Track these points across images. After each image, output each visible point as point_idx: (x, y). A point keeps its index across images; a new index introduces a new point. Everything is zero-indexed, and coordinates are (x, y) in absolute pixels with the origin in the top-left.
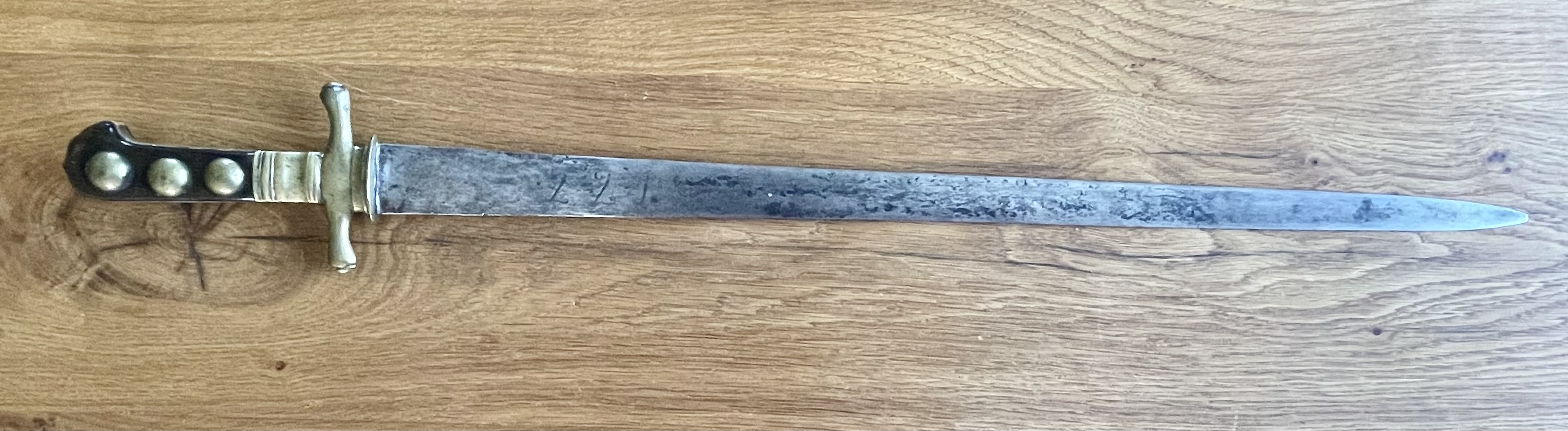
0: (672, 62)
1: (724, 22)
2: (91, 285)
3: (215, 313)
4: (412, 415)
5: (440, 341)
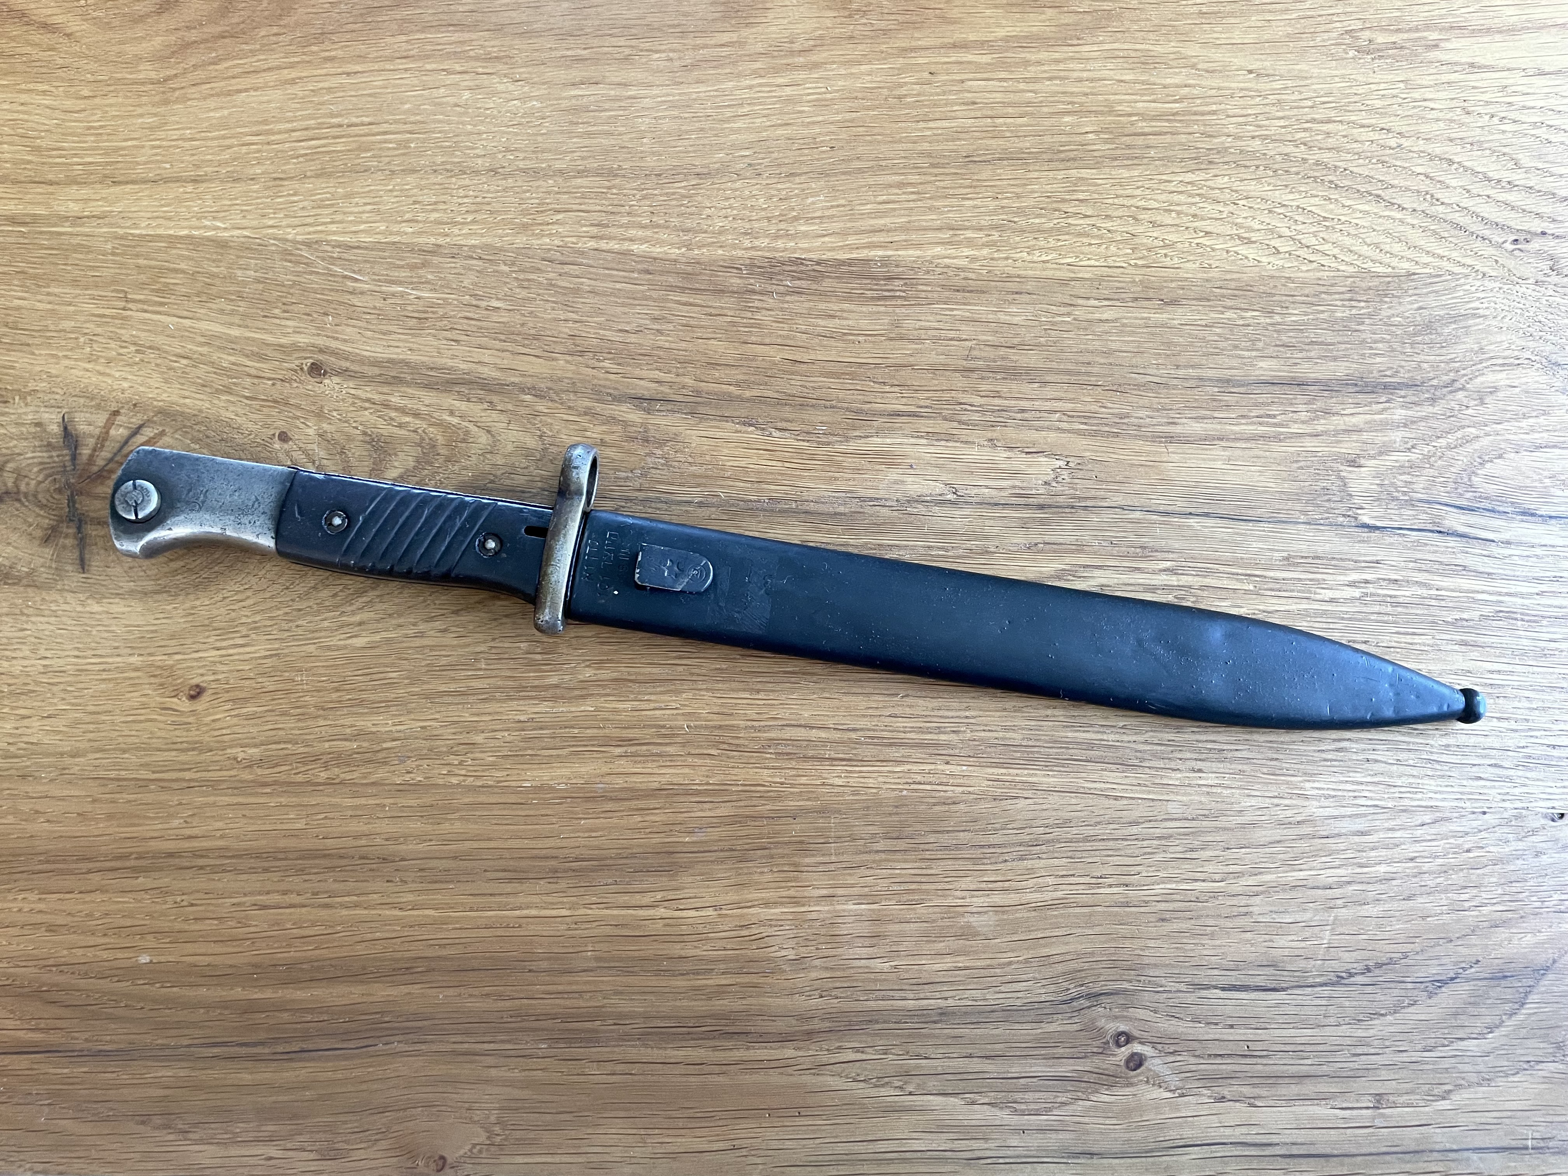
0: (826, 239)
1: (900, 185)
3: (96, 608)
4: (408, 772)
5: (461, 651)
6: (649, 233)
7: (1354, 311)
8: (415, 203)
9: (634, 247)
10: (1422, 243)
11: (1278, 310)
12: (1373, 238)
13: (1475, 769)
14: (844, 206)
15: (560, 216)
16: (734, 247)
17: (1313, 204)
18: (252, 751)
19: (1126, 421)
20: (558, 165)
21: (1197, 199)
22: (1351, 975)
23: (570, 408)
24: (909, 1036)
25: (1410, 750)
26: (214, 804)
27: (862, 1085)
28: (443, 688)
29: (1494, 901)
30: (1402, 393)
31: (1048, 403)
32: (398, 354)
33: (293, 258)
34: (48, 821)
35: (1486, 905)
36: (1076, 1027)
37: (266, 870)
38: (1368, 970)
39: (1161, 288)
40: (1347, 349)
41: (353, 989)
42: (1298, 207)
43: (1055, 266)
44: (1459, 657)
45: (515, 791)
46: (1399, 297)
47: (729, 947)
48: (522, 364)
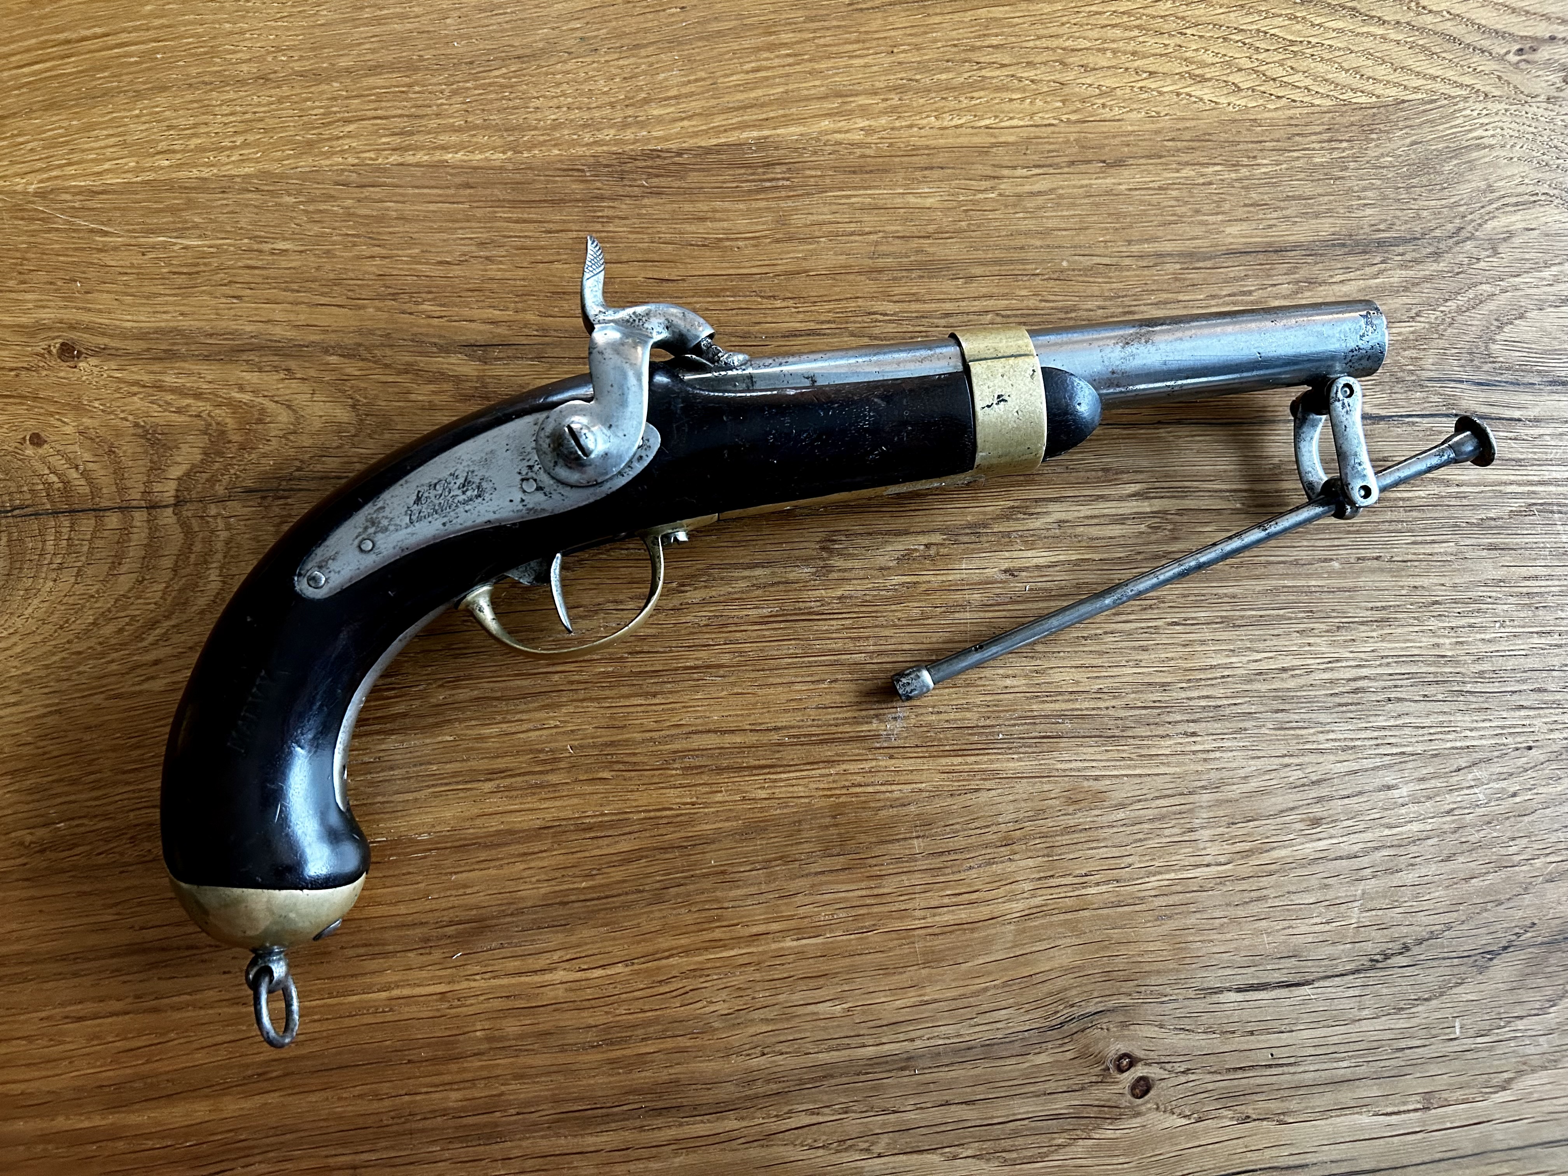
6: (465, 137)
7: (1335, 155)
8: (170, 127)
10: (1410, 62)
11: (1245, 161)
12: (1352, 61)
13: (1515, 697)
14: (704, 79)
15: (351, 127)
16: (573, 144)
17: (1275, 26)
19: (1073, 315)
20: (343, 63)
21: (1136, 32)
22: (1387, 957)
23: (387, 366)
24: (873, 1088)
25: (1437, 682)
27: (821, 1152)
29: (1548, 851)
30: (1400, 249)
31: (976, 303)
32: (167, 321)
33: (25, 215)
35: (1538, 857)
36: (1070, 1055)
37: (75, 975)
38: (1406, 948)
39: (1103, 147)
40: (1330, 202)
41: (196, 1106)
42: (1258, 31)
43: (970, 131)
44: (1488, 564)
46: (1387, 132)
47: (646, 1008)
48: (323, 318)
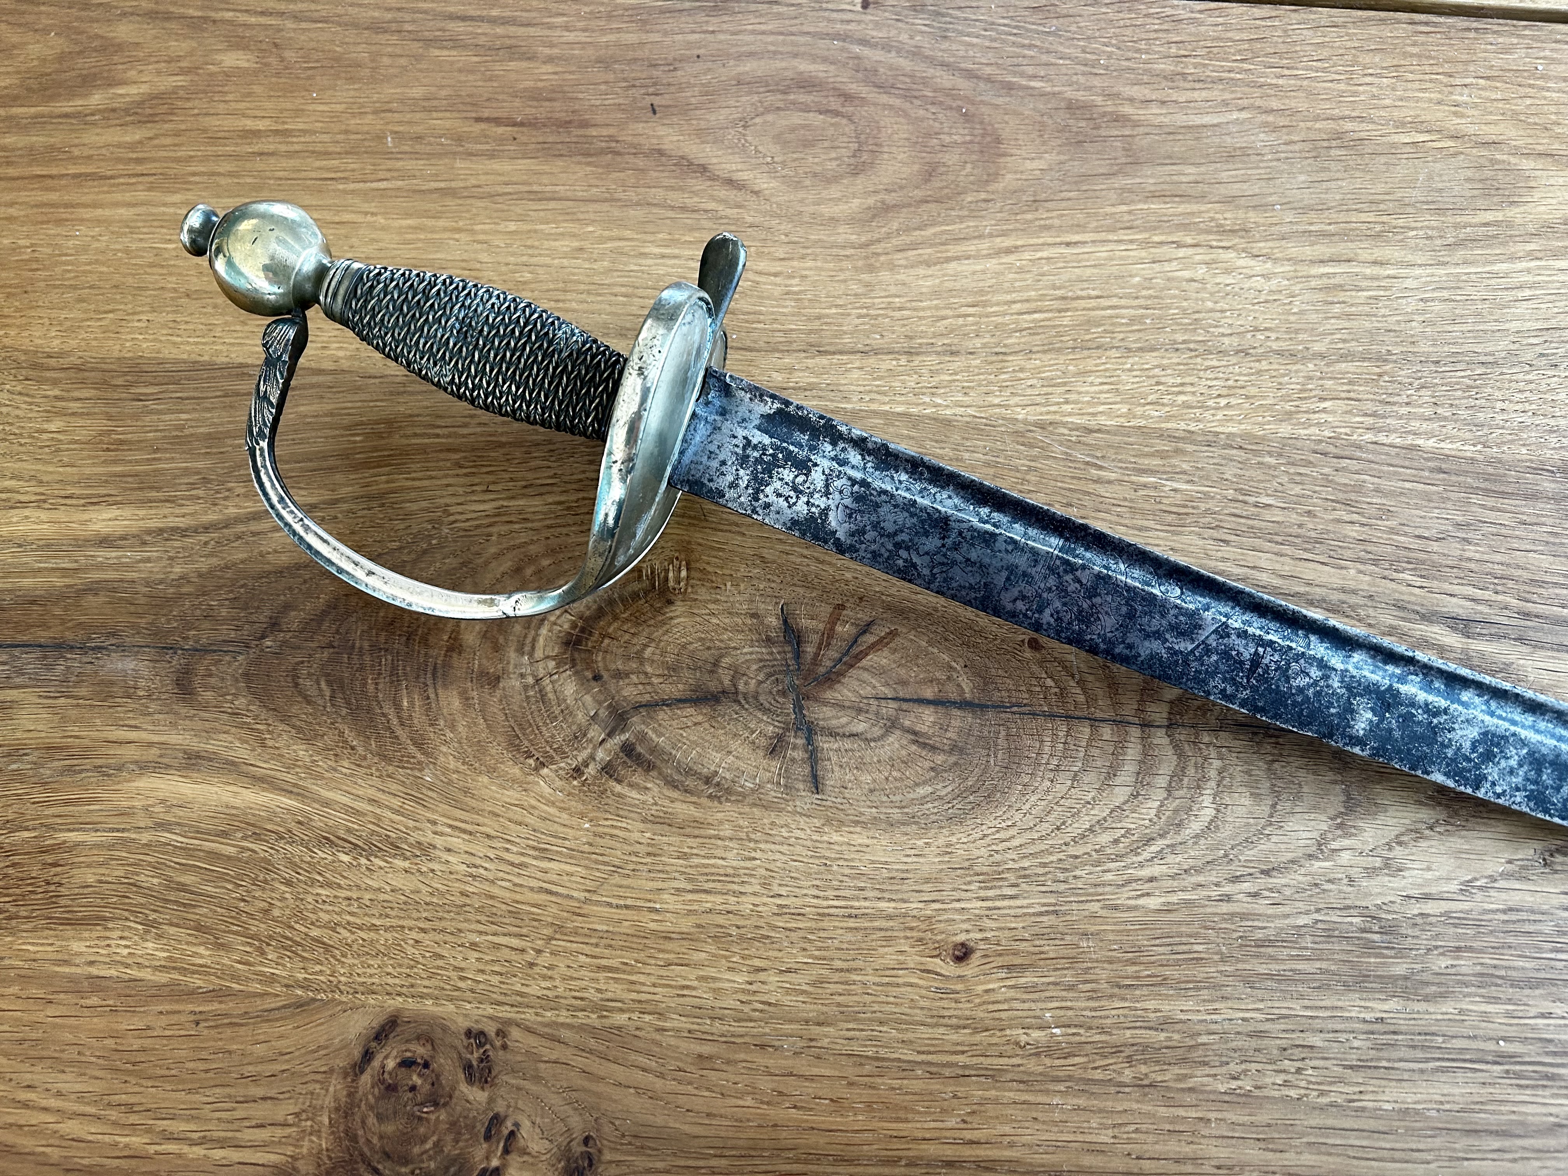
2: (608, 770)
3: (836, 837)
4: (1234, 1078)
5: (1279, 923)
9: (1420, 442)
18: (1036, 1034)
26: (996, 1102)
28: (1263, 969)
34: (795, 1107)
45: (1376, 1114)
